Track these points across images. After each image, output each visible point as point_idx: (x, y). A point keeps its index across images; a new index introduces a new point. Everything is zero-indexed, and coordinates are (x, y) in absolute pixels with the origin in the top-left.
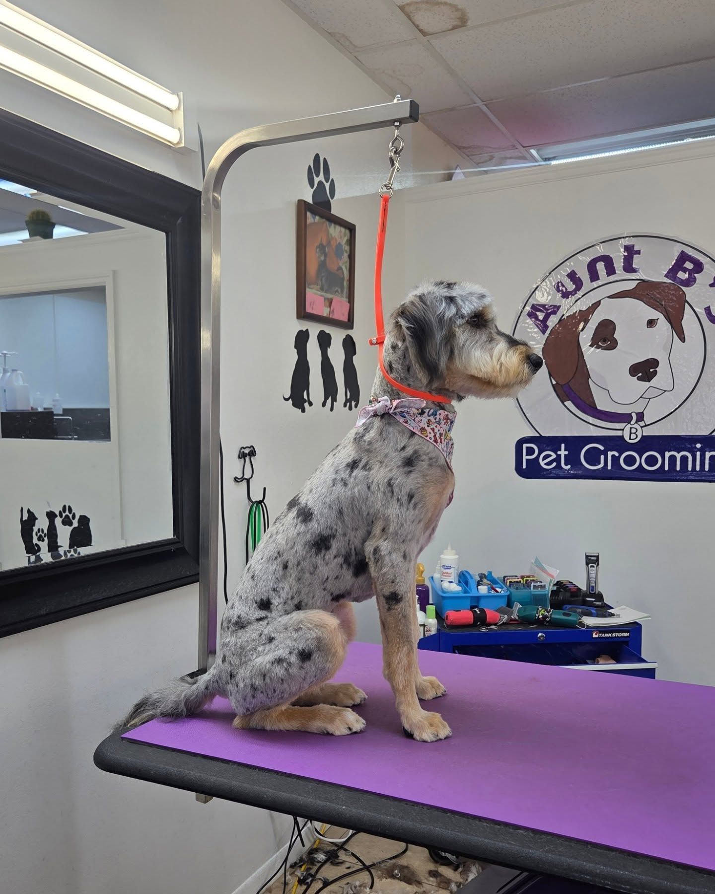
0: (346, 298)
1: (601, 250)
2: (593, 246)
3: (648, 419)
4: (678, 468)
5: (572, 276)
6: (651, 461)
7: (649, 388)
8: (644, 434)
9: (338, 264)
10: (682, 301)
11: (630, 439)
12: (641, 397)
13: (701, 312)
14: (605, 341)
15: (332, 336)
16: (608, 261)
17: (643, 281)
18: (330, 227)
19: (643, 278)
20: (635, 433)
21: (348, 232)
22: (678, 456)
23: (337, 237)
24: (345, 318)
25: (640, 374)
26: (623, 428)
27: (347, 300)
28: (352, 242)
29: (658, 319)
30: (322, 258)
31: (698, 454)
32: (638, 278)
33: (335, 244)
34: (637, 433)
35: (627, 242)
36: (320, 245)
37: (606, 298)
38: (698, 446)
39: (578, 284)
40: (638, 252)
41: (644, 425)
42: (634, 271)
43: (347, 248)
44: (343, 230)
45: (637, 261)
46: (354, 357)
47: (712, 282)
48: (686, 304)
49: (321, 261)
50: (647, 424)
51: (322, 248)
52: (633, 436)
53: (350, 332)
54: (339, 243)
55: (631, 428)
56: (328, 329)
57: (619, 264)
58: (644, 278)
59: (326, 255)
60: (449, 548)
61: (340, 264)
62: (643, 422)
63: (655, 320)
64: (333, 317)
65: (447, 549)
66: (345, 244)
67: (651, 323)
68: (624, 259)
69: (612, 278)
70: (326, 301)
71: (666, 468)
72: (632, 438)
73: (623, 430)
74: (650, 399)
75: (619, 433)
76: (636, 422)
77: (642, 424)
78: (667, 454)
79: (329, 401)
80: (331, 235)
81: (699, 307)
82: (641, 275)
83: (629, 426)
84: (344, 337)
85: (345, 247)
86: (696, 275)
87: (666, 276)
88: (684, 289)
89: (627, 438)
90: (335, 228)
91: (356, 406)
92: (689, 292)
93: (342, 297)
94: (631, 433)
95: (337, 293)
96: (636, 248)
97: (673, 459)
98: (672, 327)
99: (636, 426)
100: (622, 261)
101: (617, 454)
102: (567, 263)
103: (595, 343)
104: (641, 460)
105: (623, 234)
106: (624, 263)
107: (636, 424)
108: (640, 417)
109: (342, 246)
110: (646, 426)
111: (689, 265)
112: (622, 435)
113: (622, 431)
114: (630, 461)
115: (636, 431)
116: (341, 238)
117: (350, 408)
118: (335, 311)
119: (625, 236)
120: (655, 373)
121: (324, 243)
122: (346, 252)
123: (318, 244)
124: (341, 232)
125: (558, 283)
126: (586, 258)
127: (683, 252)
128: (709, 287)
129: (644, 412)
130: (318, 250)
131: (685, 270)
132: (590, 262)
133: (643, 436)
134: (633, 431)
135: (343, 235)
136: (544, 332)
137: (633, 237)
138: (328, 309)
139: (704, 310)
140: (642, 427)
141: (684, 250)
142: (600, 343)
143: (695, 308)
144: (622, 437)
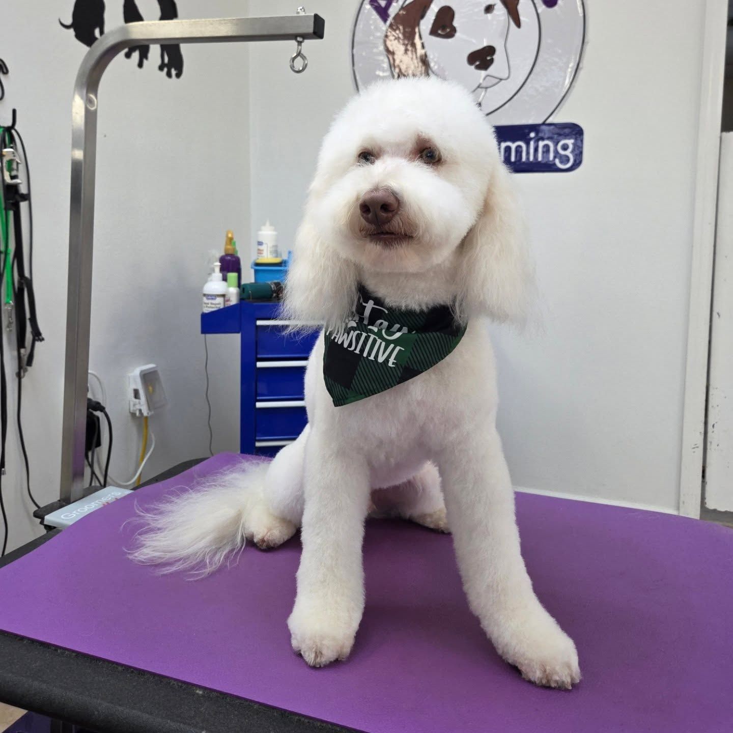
4: (513, 159)
7: (486, 76)
12: (479, 87)
14: (444, 29)
25: (478, 63)
29: (496, 4)
38: (533, 135)
60: (268, 224)
63: (493, 5)
65: (264, 224)
67: (489, 9)
74: (487, 88)
78: (504, 145)
97: (508, 149)
98: (508, 12)
103: (434, 32)
120: (492, 61)
136: (385, 20)
142: (440, 32)
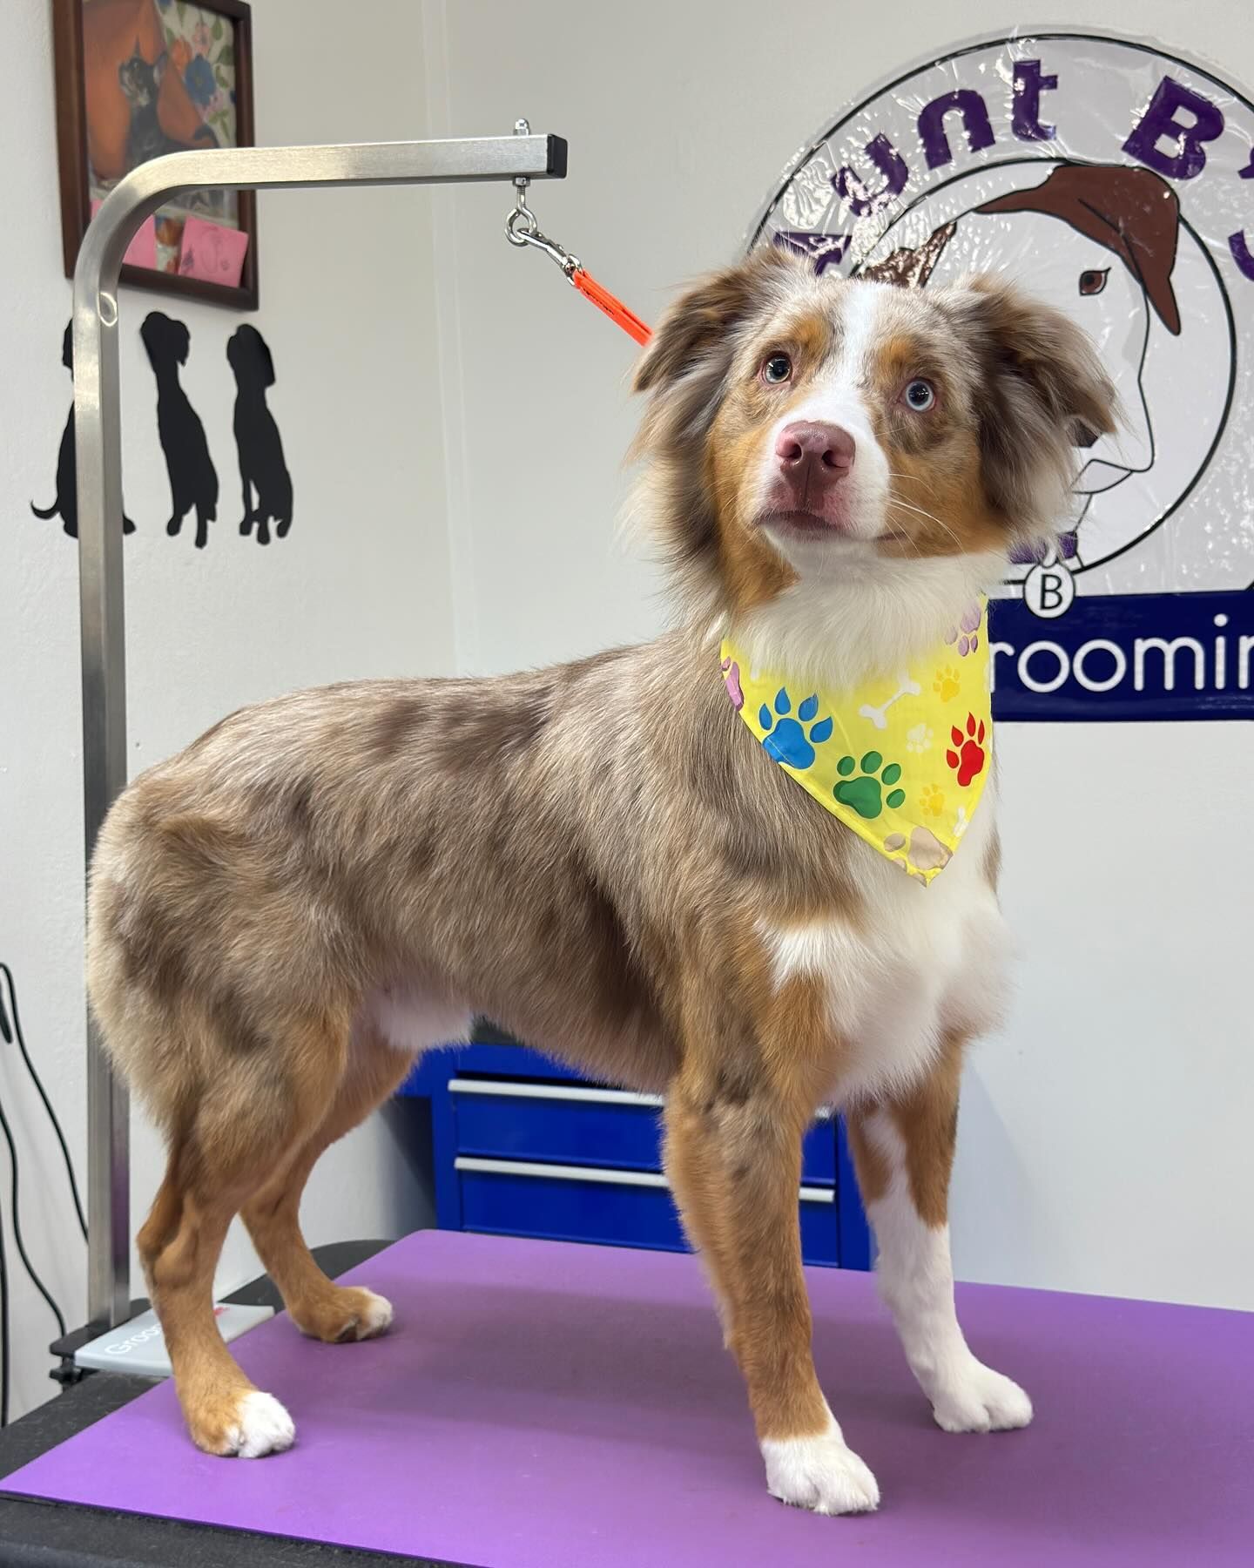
0: (232, 216)
1: (953, 78)
2: (932, 64)
3: (1088, 553)
4: (1169, 683)
5: (879, 151)
6: (1099, 665)
7: (1090, 462)
8: (1080, 593)
9: (199, 118)
10: (1170, 220)
11: (1043, 607)
13: (1220, 247)
15: (190, 328)
16: (973, 106)
17: (1065, 165)
18: (164, 12)
19: (1066, 156)
20: (1054, 591)
21: (225, 25)
22: (1169, 649)
23: (189, 39)
24: (231, 278)
26: (1022, 576)
27: (235, 223)
28: (240, 54)
29: (1108, 270)
30: (143, 100)
31: (1221, 642)
32: (1054, 155)
33: (185, 60)
34: (1059, 591)
35: (1020, 53)
36: (133, 61)
37: (973, 215)
38: (1221, 620)
39: (897, 174)
40: (1052, 82)
41: (1078, 566)
42: (1042, 134)
43: (227, 72)
44: (209, 19)
45: (1049, 107)
46: (271, 393)
47: (1248, 163)
48: (1181, 226)
49: (140, 107)
50: (1086, 563)
51: (140, 70)
52: (1051, 599)
53: (250, 318)
54: (199, 57)
55: (1044, 577)
56: (175, 309)
57: (1001, 116)
58: (1070, 153)
59: (154, 92)
61: (206, 120)
62: (1075, 558)
63: (1100, 272)
64: (190, 274)
66: (219, 59)
67: (1091, 282)
68: (1015, 101)
69: (985, 156)
70: (163, 227)
71: (1139, 684)
72: (1048, 603)
73: (1023, 582)
74: (1092, 493)
75: (1014, 592)
76: (1057, 561)
77: (1073, 564)
78: (1141, 646)
79: (190, 520)
80: (170, 32)
81: (1213, 236)
82: (1061, 145)
83: (1039, 571)
84: (233, 332)
85: (218, 68)
86: (1204, 145)
87: (1126, 148)
88: (1175, 183)
89: (1034, 604)
90: (181, 15)
91: (282, 531)
92: (1189, 193)
93: (216, 214)
94: (1044, 591)
95: (198, 204)
96: (1045, 72)
97: (1154, 657)
98: (1146, 292)
99: (1057, 570)
100: (1010, 106)
101: (1009, 650)
102: (865, 114)
104: (1071, 666)
105: (1010, 30)
106: (1015, 111)
107: (1057, 566)
108: (1070, 545)
109: (208, 65)
110: (1084, 569)
111: (1185, 118)
112: (1021, 596)
113: (1020, 587)
114: (1044, 667)
115: (1060, 585)
116: (204, 41)
117: (264, 538)
118: (195, 255)
119: (1015, 34)
121: (148, 57)
122: (224, 83)
123: (127, 62)
124: (202, 23)
125: (843, 171)
126: (913, 102)
127: (1167, 81)
128: (1238, 177)
129: (1079, 532)
130: (126, 76)
131: (1175, 130)
132: (925, 111)
133: (1077, 601)
134: (1052, 583)
135: (209, 34)
137: (1039, 37)
138: (171, 251)
139: (1227, 241)
140: (1073, 573)
141: (1170, 76)
143: (1204, 238)
144: (1021, 604)
